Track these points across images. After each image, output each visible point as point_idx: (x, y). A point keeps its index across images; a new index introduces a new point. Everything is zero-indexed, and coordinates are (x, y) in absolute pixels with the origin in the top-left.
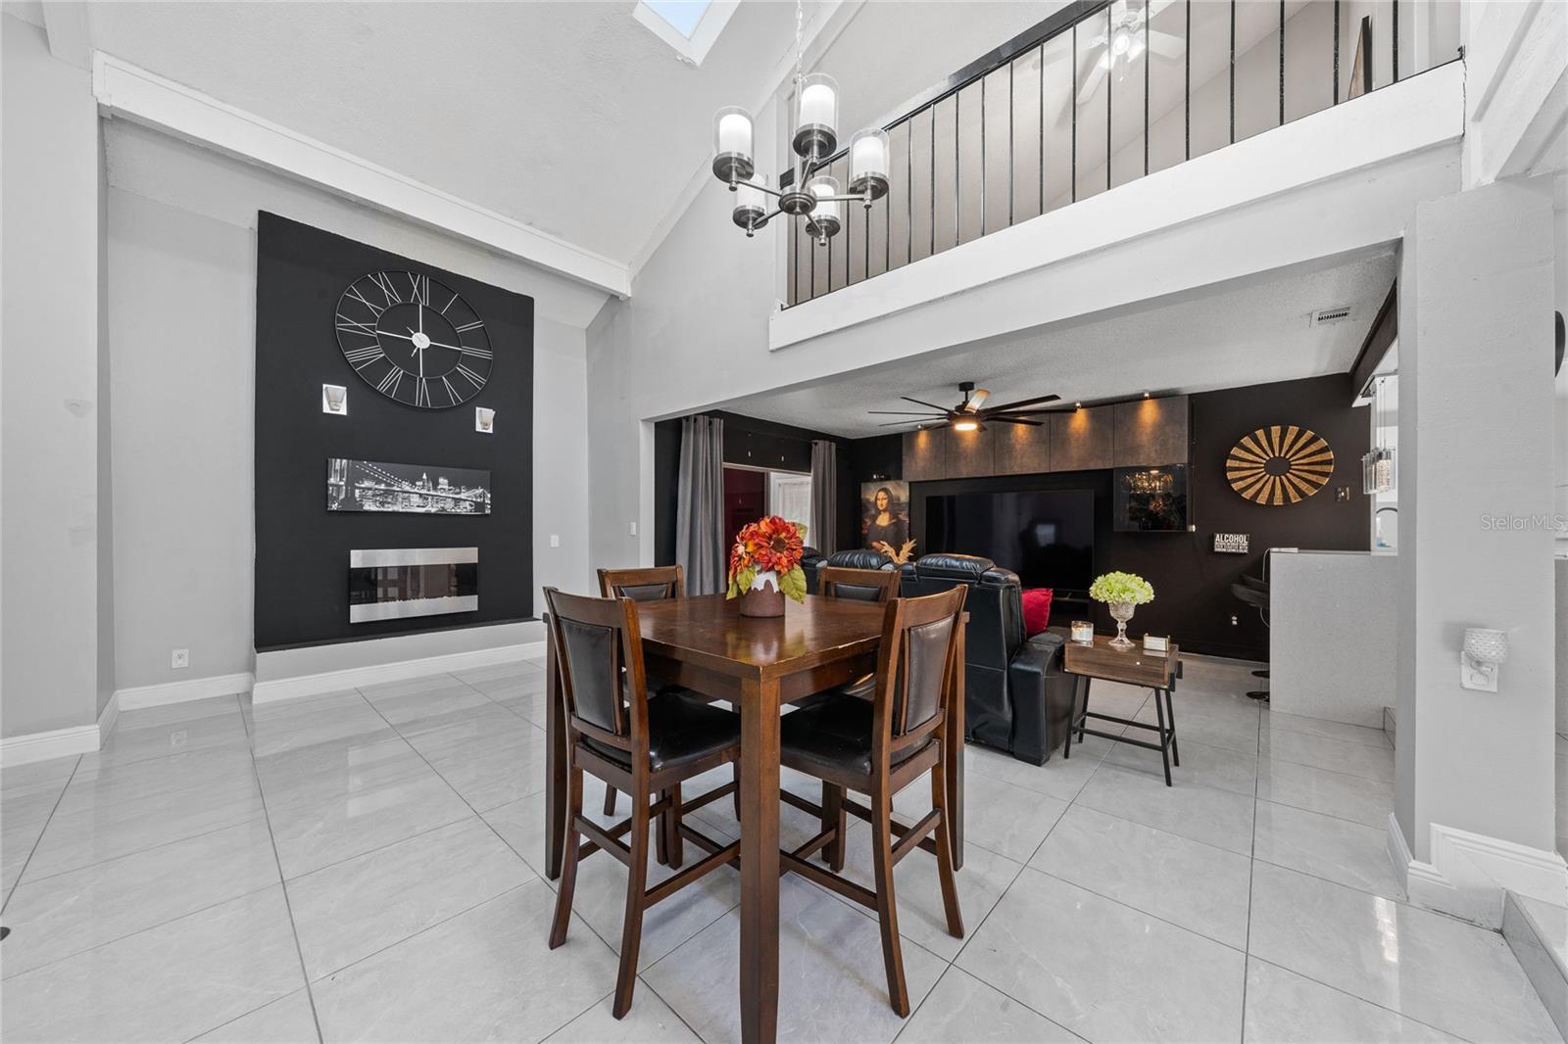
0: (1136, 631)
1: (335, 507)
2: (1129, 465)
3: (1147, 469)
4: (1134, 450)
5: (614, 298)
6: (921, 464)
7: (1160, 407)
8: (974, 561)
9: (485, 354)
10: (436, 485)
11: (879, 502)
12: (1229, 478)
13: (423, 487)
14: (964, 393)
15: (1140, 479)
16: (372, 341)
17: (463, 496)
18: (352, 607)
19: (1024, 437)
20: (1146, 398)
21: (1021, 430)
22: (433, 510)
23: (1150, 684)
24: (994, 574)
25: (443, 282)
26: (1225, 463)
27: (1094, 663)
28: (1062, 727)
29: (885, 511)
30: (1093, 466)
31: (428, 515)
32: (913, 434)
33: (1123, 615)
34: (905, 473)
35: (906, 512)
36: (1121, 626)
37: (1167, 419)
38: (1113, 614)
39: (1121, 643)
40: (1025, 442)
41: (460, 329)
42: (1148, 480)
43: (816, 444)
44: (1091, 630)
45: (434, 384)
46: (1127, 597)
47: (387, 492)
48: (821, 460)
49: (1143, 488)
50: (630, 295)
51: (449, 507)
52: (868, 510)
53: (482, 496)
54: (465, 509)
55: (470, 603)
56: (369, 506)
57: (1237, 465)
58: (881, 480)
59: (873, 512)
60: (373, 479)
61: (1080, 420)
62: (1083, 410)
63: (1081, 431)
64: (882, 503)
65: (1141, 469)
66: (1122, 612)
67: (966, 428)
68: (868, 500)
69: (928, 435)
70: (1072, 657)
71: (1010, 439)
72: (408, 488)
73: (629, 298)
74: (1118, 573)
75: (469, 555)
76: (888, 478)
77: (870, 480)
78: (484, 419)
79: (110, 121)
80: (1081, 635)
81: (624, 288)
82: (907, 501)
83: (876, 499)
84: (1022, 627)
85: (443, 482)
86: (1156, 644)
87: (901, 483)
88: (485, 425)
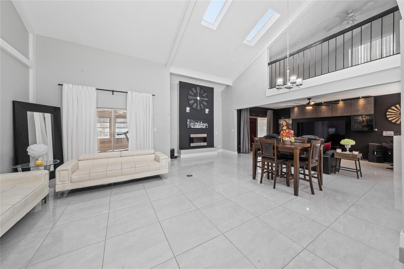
0: (351, 150)
1: (188, 127)
2: (356, 114)
3: (362, 115)
4: (357, 111)
5: (228, 86)
6: (296, 115)
7: (365, 100)
8: (314, 137)
9: (207, 99)
10: (200, 123)
11: (283, 124)
12: (387, 117)
13: (199, 123)
14: (309, 100)
15: (359, 118)
16: (192, 99)
17: (204, 125)
18: (191, 144)
19: (325, 108)
20: (361, 98)
21: (324, 108)
22: (200, 127)
23: (354, 160)
24: (318, 139)
25: (201, 87)
26: (386, 113)
27: (341, 156)
28: (334, 168)
29: (285, 126)
30: (345, 115)
31: (199, 128)
32: (293, 108)
33: (348, 147)
34: (291, 117)
35: (291, 126)
36: (348, 149)
37: (367, 103)
38: (346, 147)
39: (348, 152)
40: (325, 109)
41: (203, 95)
42: (362, 118)
43: (268, 111)
44: (341, 150)
45: (200, 105)
46: (348, 143)
47: (194, 125)
48: (269, 115)
49: (360, 120)
50: (232, 85)
51: (202, 127)
52: (280, 126)
53: (207, 125)
54: (204, 127)
55: (205, 144)
56: (192, 127)
57: (390, 114)
58: (284, 119)
59: (282, 126)
60: (192, 122)
61: (341, 104)
62: (342, 101)
63: (341, 106)
64: (284, 123)
65: (359, 115)
66: (348, 146)
67: (309, 108)
68: (280, 123)
69: (297, 108)
70: (336, 155)
71: (321, 109)
72: (197, 124)
73: (232, 86)
74: (347, 139)
75: (205, 135)
76: (286, 118)
77: (281, 118)
78: (207, 111)
79: (171, 74)
80: (338, 151)
81: (230, 84)
82: (291, 123)
83: (283, 123)
84: (325, 149)
85: (201, 122)
86: (356, 153)
87: (290, 119)
88: (207, 112)
